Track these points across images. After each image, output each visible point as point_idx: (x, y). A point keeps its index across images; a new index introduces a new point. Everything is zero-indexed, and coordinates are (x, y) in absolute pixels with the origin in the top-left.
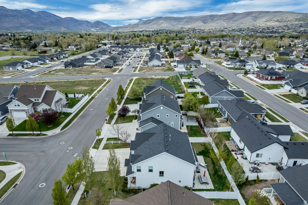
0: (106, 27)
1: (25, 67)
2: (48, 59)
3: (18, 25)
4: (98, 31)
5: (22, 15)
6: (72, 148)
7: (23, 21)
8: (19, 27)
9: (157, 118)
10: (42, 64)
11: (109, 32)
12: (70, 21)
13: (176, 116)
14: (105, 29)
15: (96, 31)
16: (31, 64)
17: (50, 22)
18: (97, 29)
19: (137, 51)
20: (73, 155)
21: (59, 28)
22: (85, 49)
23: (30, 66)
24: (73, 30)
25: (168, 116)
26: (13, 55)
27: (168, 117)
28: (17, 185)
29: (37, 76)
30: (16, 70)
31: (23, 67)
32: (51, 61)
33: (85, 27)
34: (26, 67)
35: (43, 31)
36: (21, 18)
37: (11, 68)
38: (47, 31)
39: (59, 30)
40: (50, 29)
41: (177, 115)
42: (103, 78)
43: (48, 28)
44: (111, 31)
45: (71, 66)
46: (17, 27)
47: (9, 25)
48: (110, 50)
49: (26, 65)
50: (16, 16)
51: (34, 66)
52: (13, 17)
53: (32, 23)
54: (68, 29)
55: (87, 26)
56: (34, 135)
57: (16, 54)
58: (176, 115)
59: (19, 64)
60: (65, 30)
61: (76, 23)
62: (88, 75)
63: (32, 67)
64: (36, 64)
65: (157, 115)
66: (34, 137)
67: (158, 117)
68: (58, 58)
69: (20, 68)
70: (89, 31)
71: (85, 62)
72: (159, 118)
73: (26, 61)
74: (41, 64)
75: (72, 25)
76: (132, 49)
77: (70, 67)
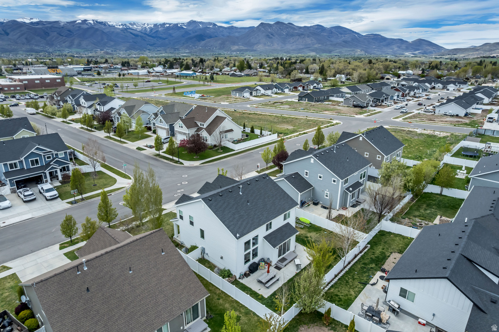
0: (433, 50)
1: (253, 94)
2: (288, 88)
3: (302, 47)
4: (416, 57)
5: (310, 33)
6: (187, 183)
7: (309, 41)
8: (303, 49)
9: (305, 176)
10: (279, 93)
11: (436, 58)
12: (373, 39)
13: (334, 181)
14: (431, 53)
15: (412, 57)
16: (263, 91)
17: (343, 41)
18: (417, 52)
19: (448, 90)
20: (177, 190)
21: (353, 50)
22: (356, 80)
23: (260, 94)
24: (374, 54)
25: (320, 177)
26: (260, 81)
27: (321, 179)
28: (111, 195)
29: (254, 106)
30: (242, 97)
31: (251, 94)
32: (292, 91)
33: (396, 49)
34: (255, 95)
35: (330, 55)
36: (308, 37)
37: (237, 94)
38: (336, 54)
39: (353, 53)
40: (340, 52)
41: (336, 180)
42: (331, 119)
43: (337, 51)
44: (441, 56)
45: (307, 99)
46: (300, 49)
47: (291, 46)
48: (397, 85)
49: (255, 92)
50: (302, 34)
51: (265, 95)
52: (299, 36)
53: (319, 44)
54: (366, 52)
55: (399, 47)
56: (172, 160)
57: (263, 80)
58: (333, 179)
59: (247, 89)
60: (362, 53)
61: (381, 44)
62: (317, 113)
63: (263, 95)
64: (269, 92)
65: (306, 171)
66: (171, 163)
67: (307, 175)
68: (305, 88)
69: (247, 95)
70: (401, 55)
71: (333, 96)
72: (308, 177)
73: (259, 88)
74: (276, 93)
75: (374, 45)
76: (439, 85)
77: (305, 101)
